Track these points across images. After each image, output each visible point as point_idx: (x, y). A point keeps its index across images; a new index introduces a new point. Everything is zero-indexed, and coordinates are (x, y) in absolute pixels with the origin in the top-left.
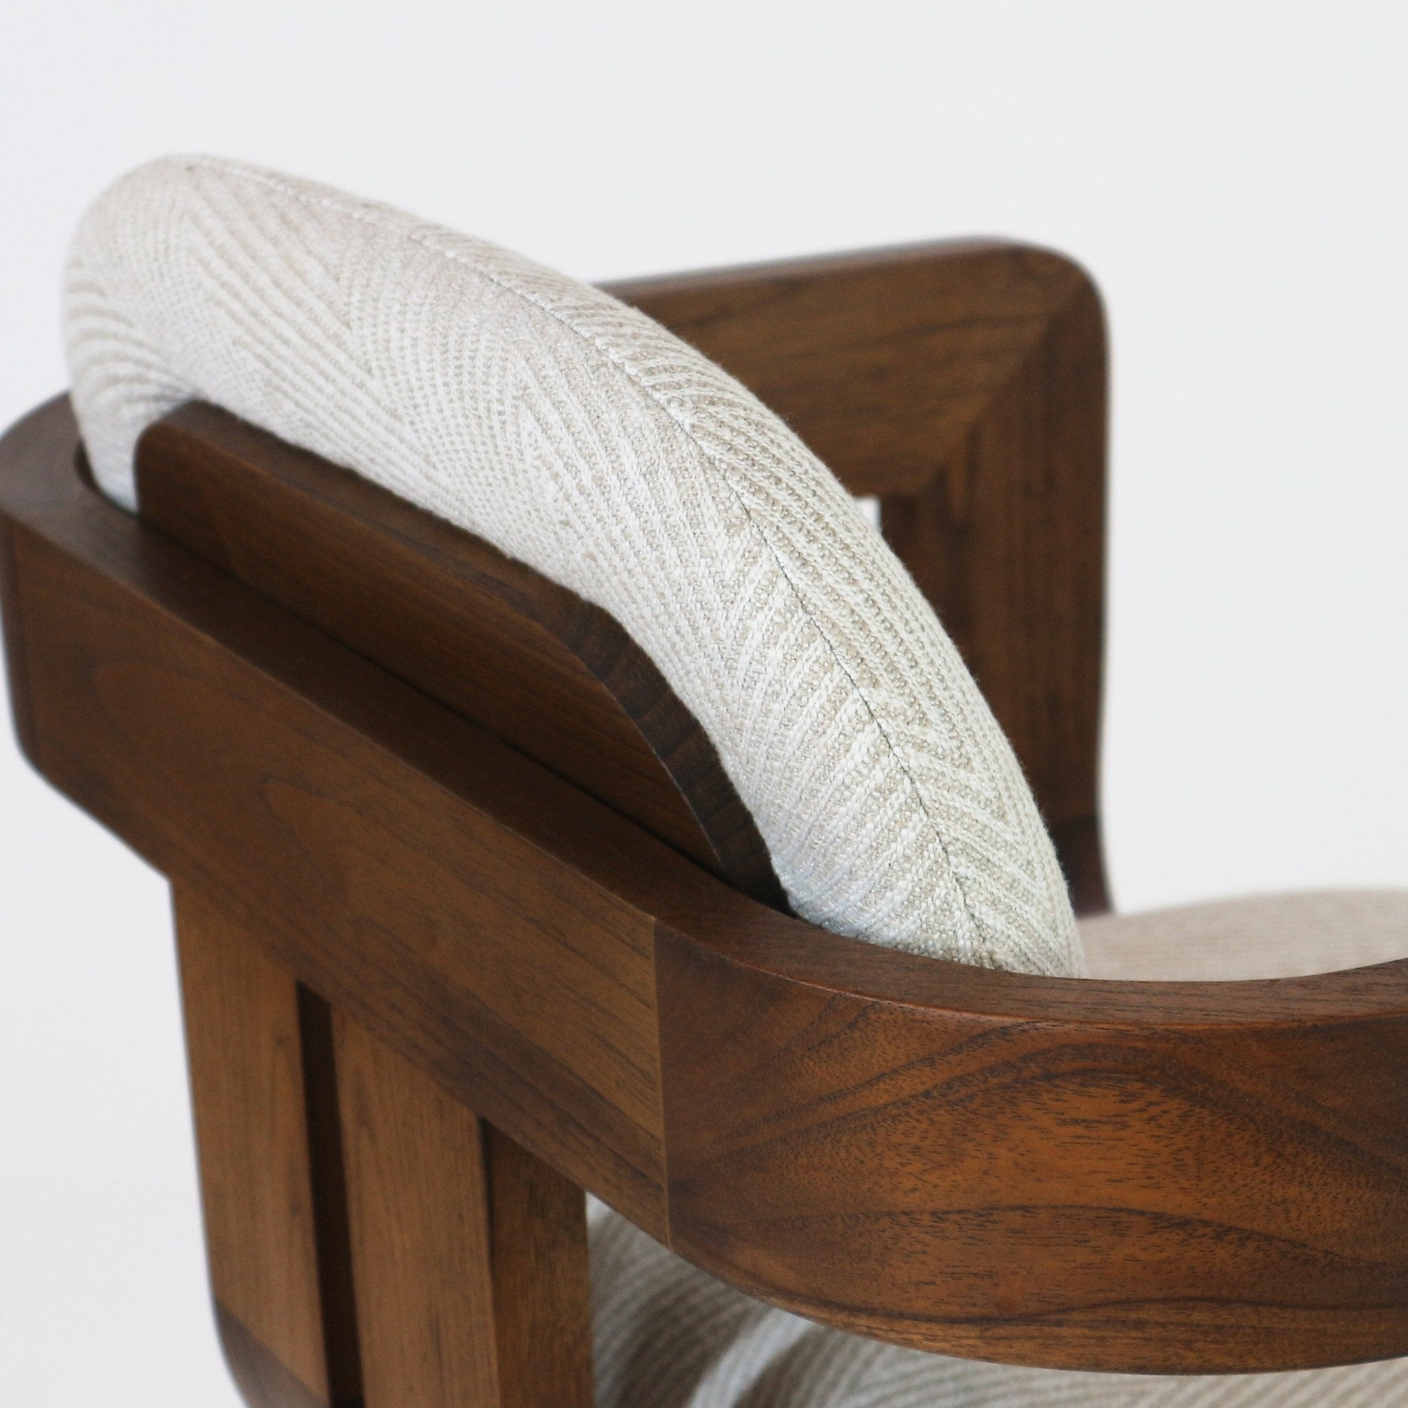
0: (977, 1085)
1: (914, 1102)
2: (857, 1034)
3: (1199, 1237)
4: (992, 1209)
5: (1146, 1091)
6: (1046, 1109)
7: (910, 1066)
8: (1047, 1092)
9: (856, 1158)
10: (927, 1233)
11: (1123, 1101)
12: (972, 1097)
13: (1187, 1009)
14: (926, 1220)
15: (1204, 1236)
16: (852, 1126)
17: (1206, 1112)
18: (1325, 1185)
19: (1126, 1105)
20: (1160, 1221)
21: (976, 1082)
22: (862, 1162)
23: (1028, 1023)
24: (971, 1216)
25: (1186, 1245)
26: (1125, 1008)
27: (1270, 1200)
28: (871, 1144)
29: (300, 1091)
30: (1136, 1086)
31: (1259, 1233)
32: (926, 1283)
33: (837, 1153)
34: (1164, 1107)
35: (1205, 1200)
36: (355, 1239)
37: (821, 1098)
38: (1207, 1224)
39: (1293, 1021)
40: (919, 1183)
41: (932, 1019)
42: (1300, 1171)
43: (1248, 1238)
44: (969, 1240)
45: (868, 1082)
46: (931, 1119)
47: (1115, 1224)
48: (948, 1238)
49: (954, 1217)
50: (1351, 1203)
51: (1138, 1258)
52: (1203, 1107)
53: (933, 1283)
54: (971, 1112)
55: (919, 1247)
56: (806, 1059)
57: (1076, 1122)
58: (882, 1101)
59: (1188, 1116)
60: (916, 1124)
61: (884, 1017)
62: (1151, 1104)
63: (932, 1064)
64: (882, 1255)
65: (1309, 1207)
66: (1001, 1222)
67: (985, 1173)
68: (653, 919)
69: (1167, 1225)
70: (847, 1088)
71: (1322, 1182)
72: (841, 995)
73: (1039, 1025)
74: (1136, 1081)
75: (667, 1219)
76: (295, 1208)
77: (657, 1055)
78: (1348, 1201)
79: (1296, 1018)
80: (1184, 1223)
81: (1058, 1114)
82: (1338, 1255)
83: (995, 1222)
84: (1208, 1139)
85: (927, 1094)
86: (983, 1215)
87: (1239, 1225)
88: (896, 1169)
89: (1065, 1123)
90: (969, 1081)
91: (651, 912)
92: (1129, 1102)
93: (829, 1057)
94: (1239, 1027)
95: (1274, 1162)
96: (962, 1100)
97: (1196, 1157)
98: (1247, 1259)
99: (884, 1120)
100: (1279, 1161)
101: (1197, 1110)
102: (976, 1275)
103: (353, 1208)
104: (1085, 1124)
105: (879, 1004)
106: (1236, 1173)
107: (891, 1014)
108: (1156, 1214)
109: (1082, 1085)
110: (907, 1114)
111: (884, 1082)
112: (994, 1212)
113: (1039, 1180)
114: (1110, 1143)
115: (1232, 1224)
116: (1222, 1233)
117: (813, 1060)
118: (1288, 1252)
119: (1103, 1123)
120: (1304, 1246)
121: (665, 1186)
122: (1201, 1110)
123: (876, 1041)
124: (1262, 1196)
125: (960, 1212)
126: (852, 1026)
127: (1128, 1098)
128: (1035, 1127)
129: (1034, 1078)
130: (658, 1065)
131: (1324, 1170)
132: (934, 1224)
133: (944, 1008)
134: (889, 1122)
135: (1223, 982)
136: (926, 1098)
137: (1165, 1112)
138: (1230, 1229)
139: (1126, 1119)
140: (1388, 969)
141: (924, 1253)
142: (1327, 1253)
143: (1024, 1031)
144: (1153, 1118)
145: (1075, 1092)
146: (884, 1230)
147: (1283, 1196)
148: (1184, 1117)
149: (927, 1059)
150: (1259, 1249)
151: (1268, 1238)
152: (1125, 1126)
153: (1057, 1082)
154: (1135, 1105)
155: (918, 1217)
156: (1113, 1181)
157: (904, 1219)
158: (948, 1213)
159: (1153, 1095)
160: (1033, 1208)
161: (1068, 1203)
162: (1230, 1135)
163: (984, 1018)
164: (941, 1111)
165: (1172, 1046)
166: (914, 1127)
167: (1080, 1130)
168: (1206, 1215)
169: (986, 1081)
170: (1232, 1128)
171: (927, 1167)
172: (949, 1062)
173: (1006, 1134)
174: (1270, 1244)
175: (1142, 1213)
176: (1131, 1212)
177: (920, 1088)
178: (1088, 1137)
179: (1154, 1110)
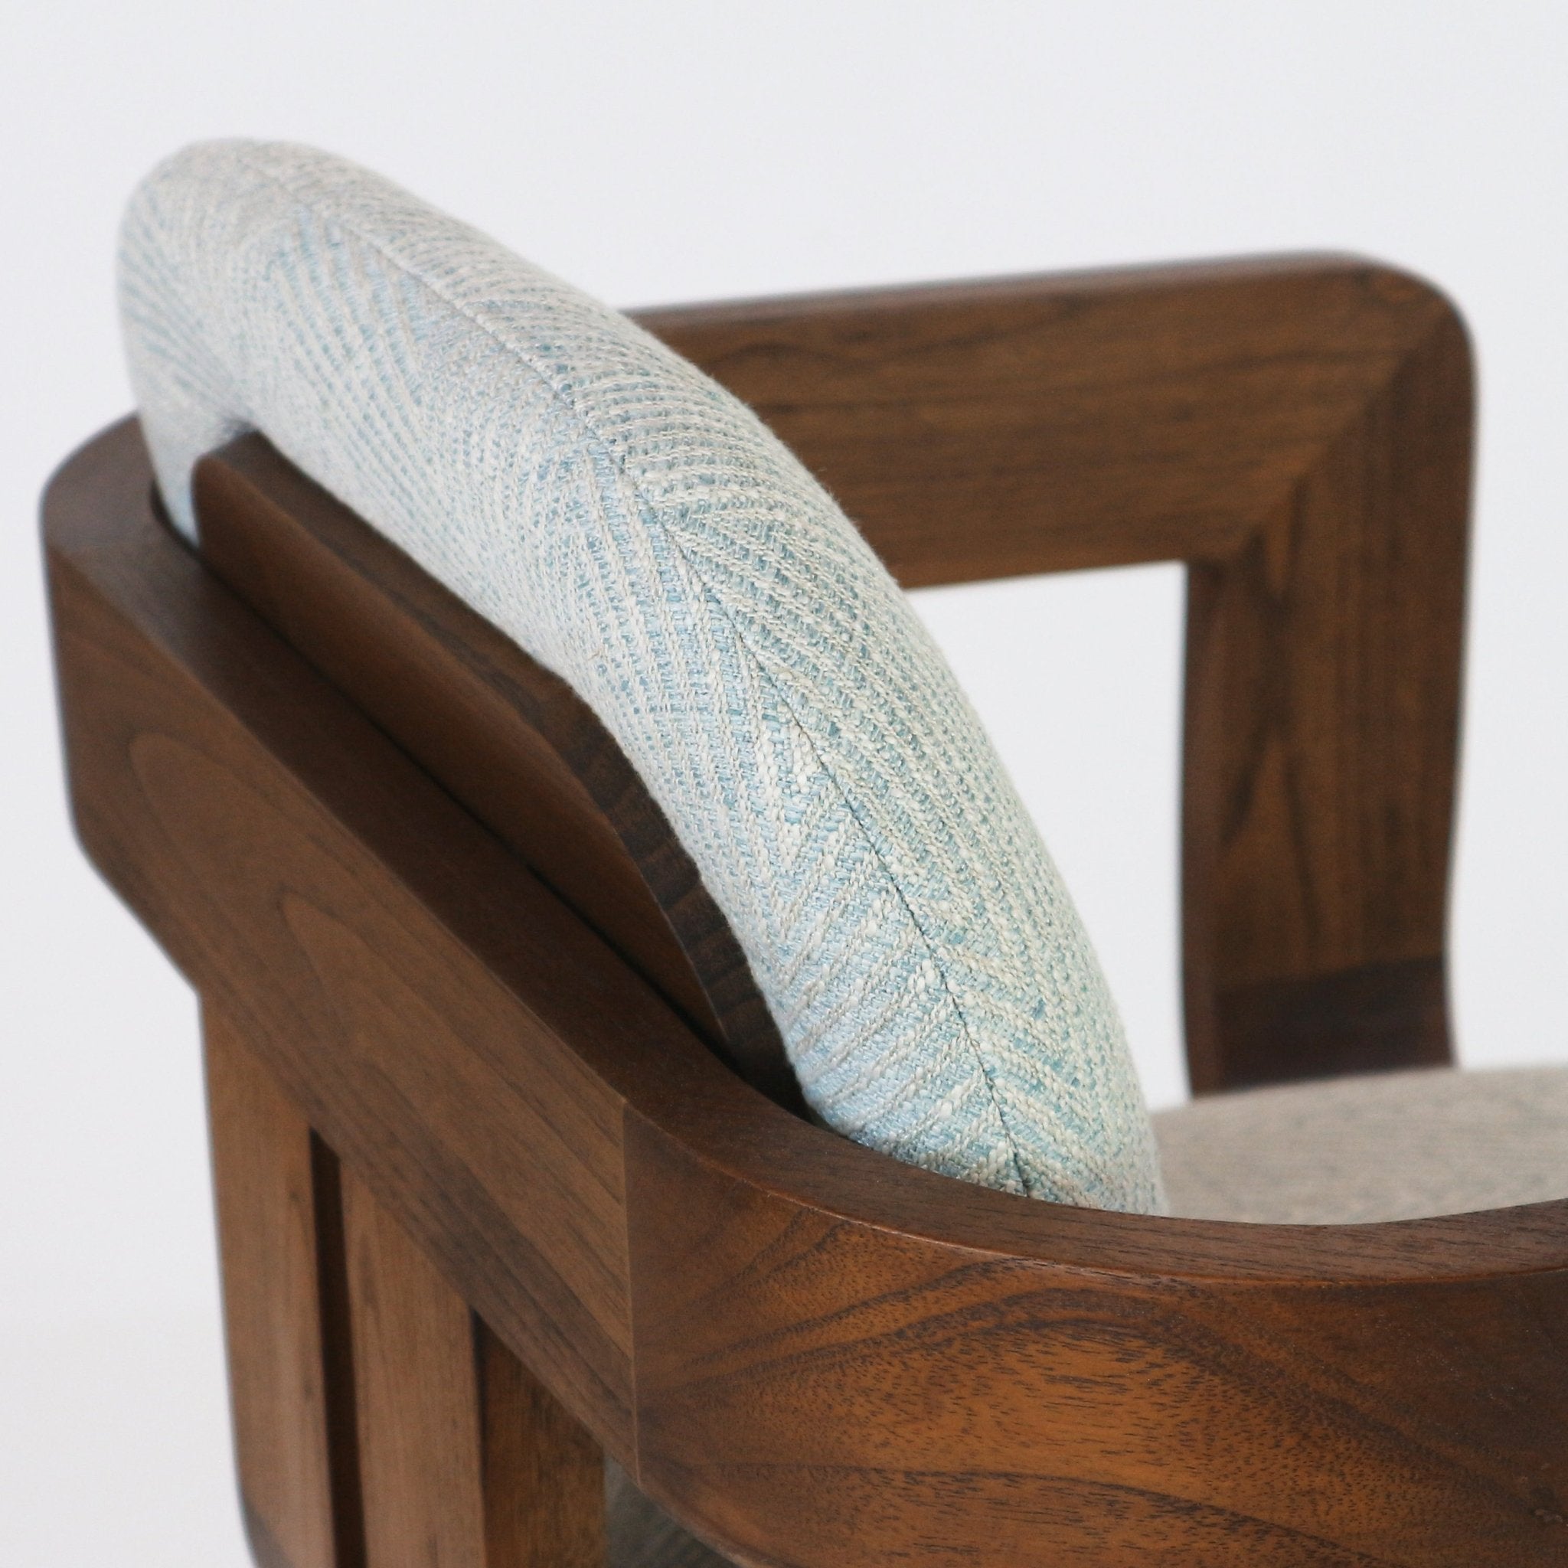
0: (955, 1327)
1: (886, 1342)
2: (825, 1257)
3: (1207, 1526)
4: (972, 1474)
5: (1148, 1350)
6: (1033, 1363)
7: (882, 1299)
8: (1034, 1342)
9: (824, 1401)
10: (900, 1496)
11: (1119, 1360)
12: (949, 1341)
13: (1204, 1256)
14: (899, 1480)
15: (1214, 1525)
16: (820, 1363)
17: (1217, 1380)
18: (1361, 1475)
19: (1125, 1365)
20: (1164, 1503)
21: (954, 1324)
22: (830, 1407)
23: (1013, 1259)
24: (947, 1480)
25: (1194, 1534)
26: (1131, 1249)
27: (1293, 1489)
28: (840, 1386)
29: (313, 1254)
30: (1135, 1344)
31: (1279, 1527)
32: (900, 1555)
33: (804, 1393)
34: (1168, 1370)
35: (1215, 1483)
36: (362, 1433)
37: (789, 1330)
38: (1219, 1511)
39: (1324, 1279)
40: (892, 1437)
41: (906, 1246)
42: (1329, 1457)
43: (1266, 1532)
44: (947, 1509)
45: (836, 1314)
46: (904, 1364)
47: (1111, 1503)
48: (923, 1503)
49: (929, 1479)
50: (1392, 1499)
51: (1138, 1545)
52: (1214, 1373)
53: (907, 1555)
54: (949, 1359)
55: (891, 1511)
56: (771, 1281)
57: (1067, 1380)
58: (851, 1338)
59: (1197, 1383)
60: (887, 1367)
61: (855, 1239)
62: (1153, 1365)
63: (907, 1299)
64: (852, 1516)
65: (1341, 1500)
66: (982, 1490)
67: (964, 1431)
68: (624, 1100)
69: (1170, 1508)
70: (815, 1319)
71: (1356, 1470)
72: (809, 1210)
73: (1026, 1263)
74: (1135, 1337)
75: (636, 1450)
76: (307, 1391)
77: (627, 1259)
78: (1388, 1496)
79: (1328, 1276)
80: (1192, 1508)
81: (1046, 1369)
82: (1376, 1559)
83: (974, 1489)
84: (1219, 1412)
85: (900, 1334)
86: (961, 1481)
87: (1258, 1515)
88: (867, 1418)
89: (1052, 1380)
90: (947, 1323)
91: (624, 1093)
92: (1128, 1361)
93: (795, 1280)
94: (1257, 1283)
95: (1299, 1444)
96: (938, 1345)
97: (1206, 1432)
98: (1265, 1556)
99: (854, 1359)
100: (1304, 1443)
101: (1207, 1376)
102: (954, 1549)
103: (360, 1395)
104: (1077, 1384)
105: (849, 1224)
106: (1253, 1455)
107: (861, 1236)
108: (1158, 1494)
109: (1073, 1337)
110: (879, 1355)
111: (855, 1316)
112: (974, 1478)
113: (1024, 1444)
114: (1106, 1407)
115: (1248, 1513)
116: (1236, 1522)
117: (778, 1283)
118: (1315, 1552)
119: (1096, 1383)
120: (1335, 1546)
121: (634, 1413)
122: (1211, 1377)
123: (845, 1266)
124: (1285, 1483)
125: (936, 1474)
126: (820, 1247)
127: (1127, 1356)
128: (1020, 1382)
129: (1020, 1325)
130: (628, 1269)
131: (1360, 1458)
132: (909, 1486)
133: (920, 1234)
134: (859, 1362)
135: (1260, 1225)
136: (899, 1338)
137: (1170, 1376)
138: (1246, 1519)
139: (1121, 1381)
140: (1461, 1222)
141: (896, 1518)
142: (1362, 1556)
143: (1008, 1269)
144: (1155, 1383)
145: (1066, 1345)
146: (853, 1488)
147: (1310, 1485)
148: (1194, 1383)
149: (901, 1293)
150: (1280, 1545)
151: (1289, 1532)
152: (1122, 1389)
153: (1046, 1331)
154: (1134, 1366)
155: (890, 1476)
156: (1109, 1453)
157: (875, 1478)
158: (923, 1474)
159: (1156, 1354)
160: (1018, 1476)
161: (1059, 1474)
162: (1246, 1409)
163: (965, 1249)
164: (916, 1355)
165: (1178, 1299)
166: (886, 1371)
167: (1070, 1390)
168: (1218, 1501)
169: (965, 1325)
170: (1249, 1400)
171: (900, 1419)
172: (924, 1298)
173: (985, 1386)
174: (1294, 1541)
175: (1142, 1493)
176: (1130, 1490)
177: (893, 1327)
178: (1080, 1399)
179: (1156, 1373)
